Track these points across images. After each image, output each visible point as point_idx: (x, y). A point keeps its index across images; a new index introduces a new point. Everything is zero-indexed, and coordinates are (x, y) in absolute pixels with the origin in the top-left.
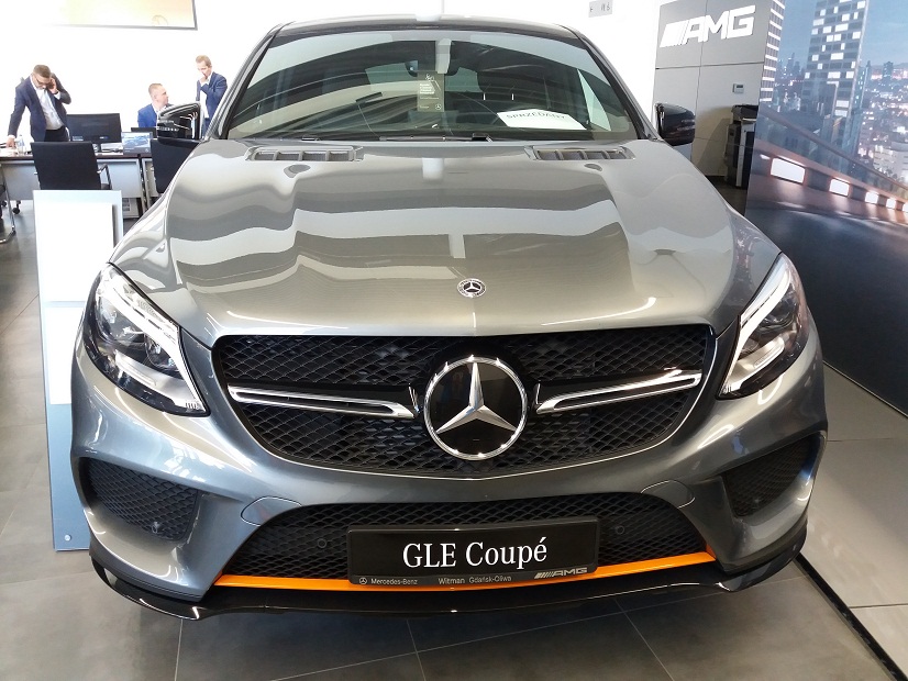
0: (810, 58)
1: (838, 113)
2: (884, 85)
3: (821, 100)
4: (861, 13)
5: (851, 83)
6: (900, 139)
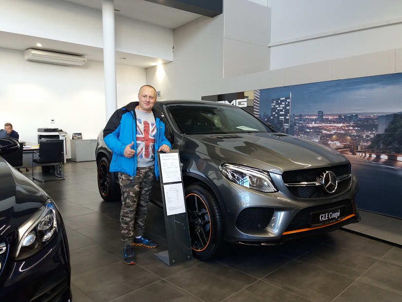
0: (272, 113)
1: (285, 127)
2: (300, 120)
3: (278, 124)
4: (289, 102)
5: (288, 119)
6: (308, 132)
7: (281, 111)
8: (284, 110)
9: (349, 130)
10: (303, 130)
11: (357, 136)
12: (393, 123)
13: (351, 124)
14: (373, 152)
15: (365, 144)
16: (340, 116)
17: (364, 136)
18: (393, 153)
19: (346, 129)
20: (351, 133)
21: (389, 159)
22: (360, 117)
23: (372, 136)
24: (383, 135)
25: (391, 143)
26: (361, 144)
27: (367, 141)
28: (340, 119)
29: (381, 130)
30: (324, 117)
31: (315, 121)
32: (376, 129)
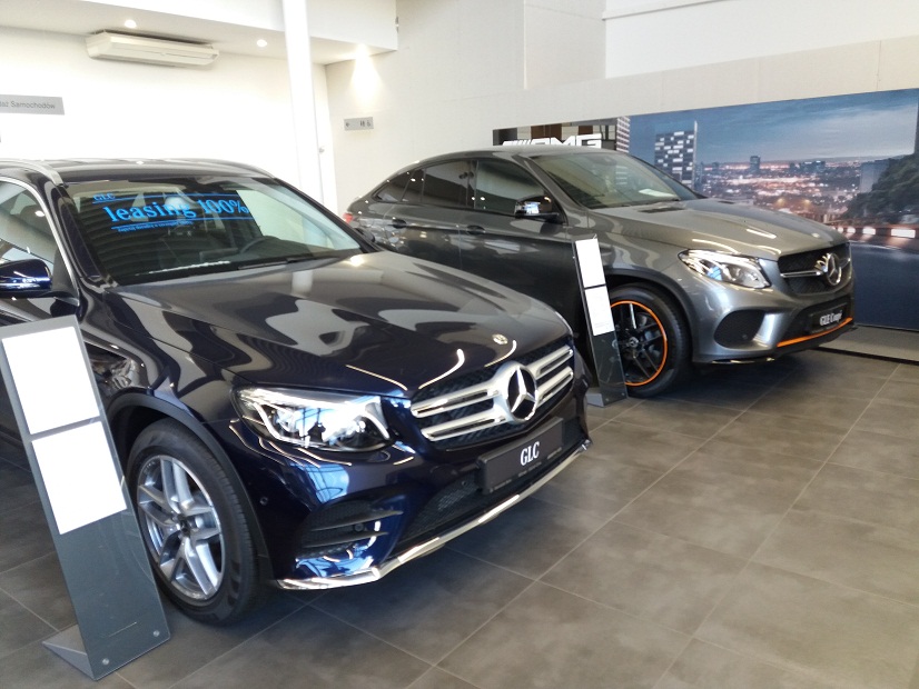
0: (657, 161)
4: (692, 141)
5: (690, 172)
6: (730, 195)
7: (677, 156)
8: (681, 155)
9: (808, 188)
10: (720, 192)
11: (822, 198)
12: (887, 174)
13: (813, 177)
14: (850, 224)
15: (837, 211)
16: (792, 164)
17: (836, 198)
18: (885, 224)
19: (803, 186)
20: (811, 194)
21: (878, 234)
22: (828, 165)
23: (850, 197)
24: (870, 194)
25: (881, 208)
26: (830, 210)
27: (840, 206)
28: (792, 170)
29: (866, 187)
30: (762, 167)
31: (745, 173)
32: (858, 184)
